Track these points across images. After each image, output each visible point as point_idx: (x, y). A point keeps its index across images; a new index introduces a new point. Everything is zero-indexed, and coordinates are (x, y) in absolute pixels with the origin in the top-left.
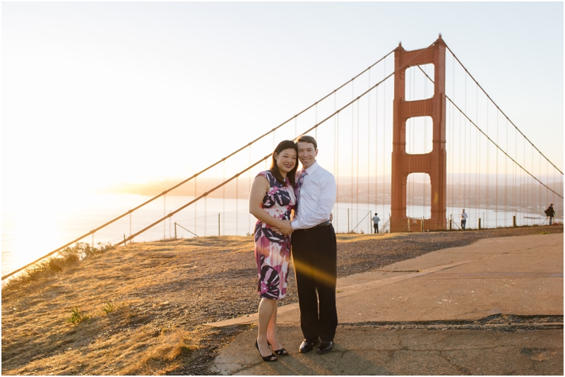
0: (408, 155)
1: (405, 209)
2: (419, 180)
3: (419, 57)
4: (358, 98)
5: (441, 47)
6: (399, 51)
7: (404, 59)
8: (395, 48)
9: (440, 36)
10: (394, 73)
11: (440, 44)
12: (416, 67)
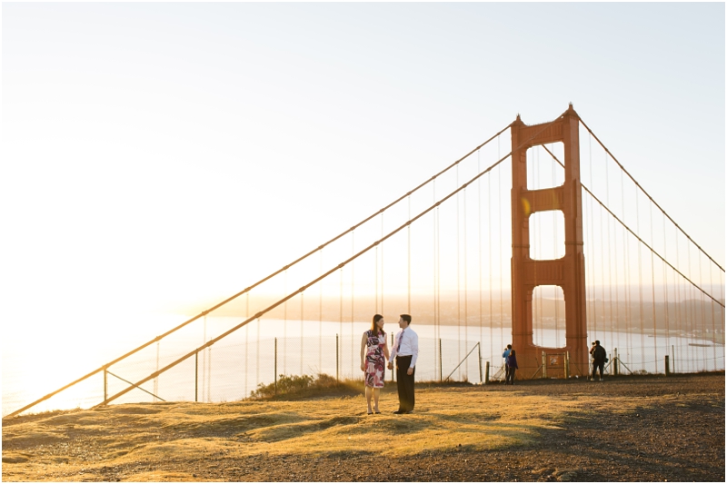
0: (533, 262)
1: (531, 334)
2: (548, 295)
3: (543, 134)
4: (465, 186)
5: (572, 121)
6: (517, 126)
7: (524, 136)
8: (511, 122)
9: (571, 106)
10: (511, 154)
11: (570, 117)
12: (541, 146)
